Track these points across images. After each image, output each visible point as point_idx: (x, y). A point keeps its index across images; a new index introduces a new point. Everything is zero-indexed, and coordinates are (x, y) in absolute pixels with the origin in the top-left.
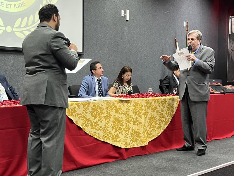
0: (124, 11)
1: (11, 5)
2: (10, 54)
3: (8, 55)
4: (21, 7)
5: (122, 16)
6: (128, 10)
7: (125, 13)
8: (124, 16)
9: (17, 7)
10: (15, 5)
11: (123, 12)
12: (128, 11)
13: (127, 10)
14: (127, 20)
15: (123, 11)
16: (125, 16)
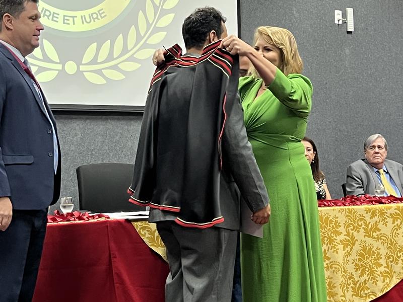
0: (340, 12)
1: (73, 17)
2: (75, 118)
3: (70, 121)
4: (96, 20)
5: (336, 22)
6: (352, 9)
7: (344, 15)
8: (341, 22)
9: (88, 20)
10: (83, 18)
11: (338, 15)
12: (350, 11)
13: (348, 9)
14: (349, 30)
15: (337, 12)
16: (345, 23)
